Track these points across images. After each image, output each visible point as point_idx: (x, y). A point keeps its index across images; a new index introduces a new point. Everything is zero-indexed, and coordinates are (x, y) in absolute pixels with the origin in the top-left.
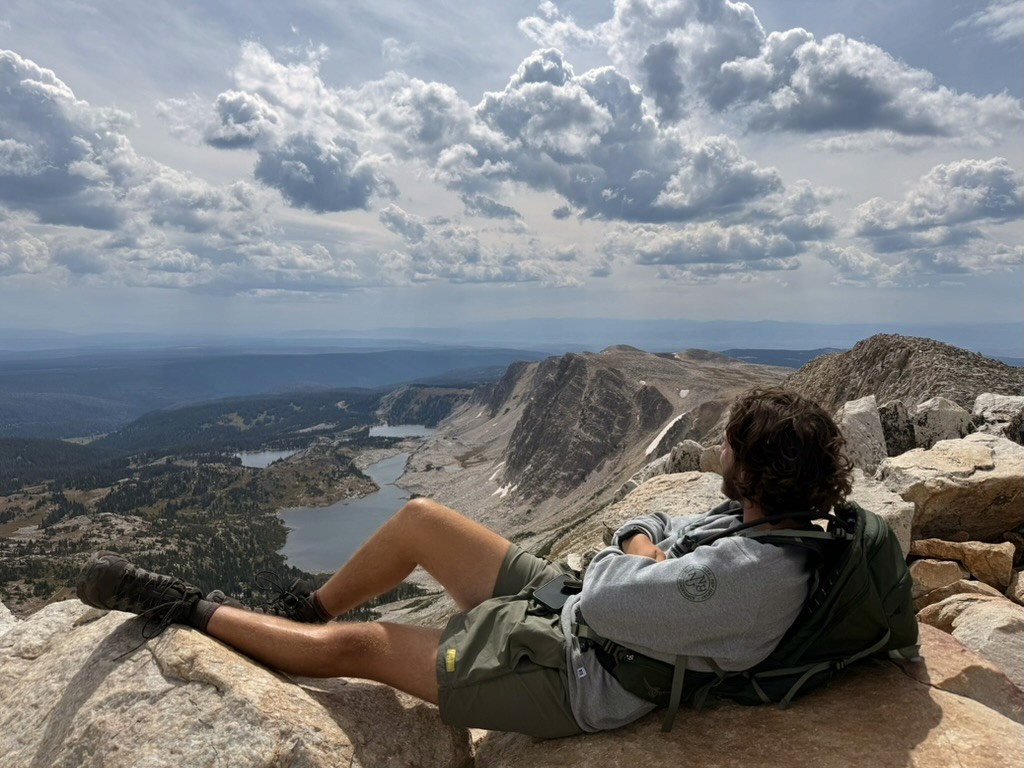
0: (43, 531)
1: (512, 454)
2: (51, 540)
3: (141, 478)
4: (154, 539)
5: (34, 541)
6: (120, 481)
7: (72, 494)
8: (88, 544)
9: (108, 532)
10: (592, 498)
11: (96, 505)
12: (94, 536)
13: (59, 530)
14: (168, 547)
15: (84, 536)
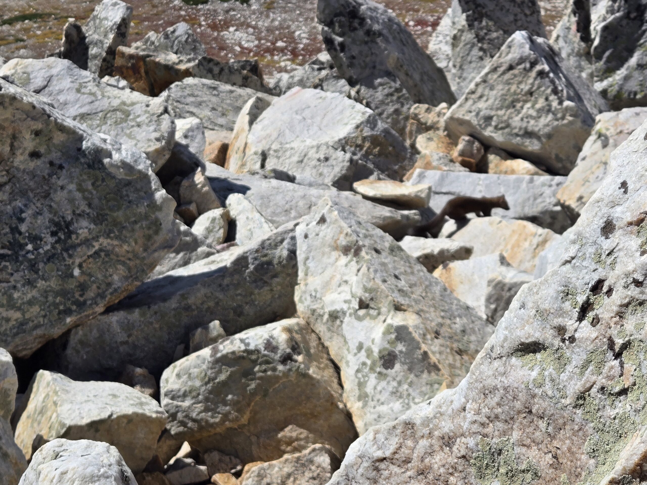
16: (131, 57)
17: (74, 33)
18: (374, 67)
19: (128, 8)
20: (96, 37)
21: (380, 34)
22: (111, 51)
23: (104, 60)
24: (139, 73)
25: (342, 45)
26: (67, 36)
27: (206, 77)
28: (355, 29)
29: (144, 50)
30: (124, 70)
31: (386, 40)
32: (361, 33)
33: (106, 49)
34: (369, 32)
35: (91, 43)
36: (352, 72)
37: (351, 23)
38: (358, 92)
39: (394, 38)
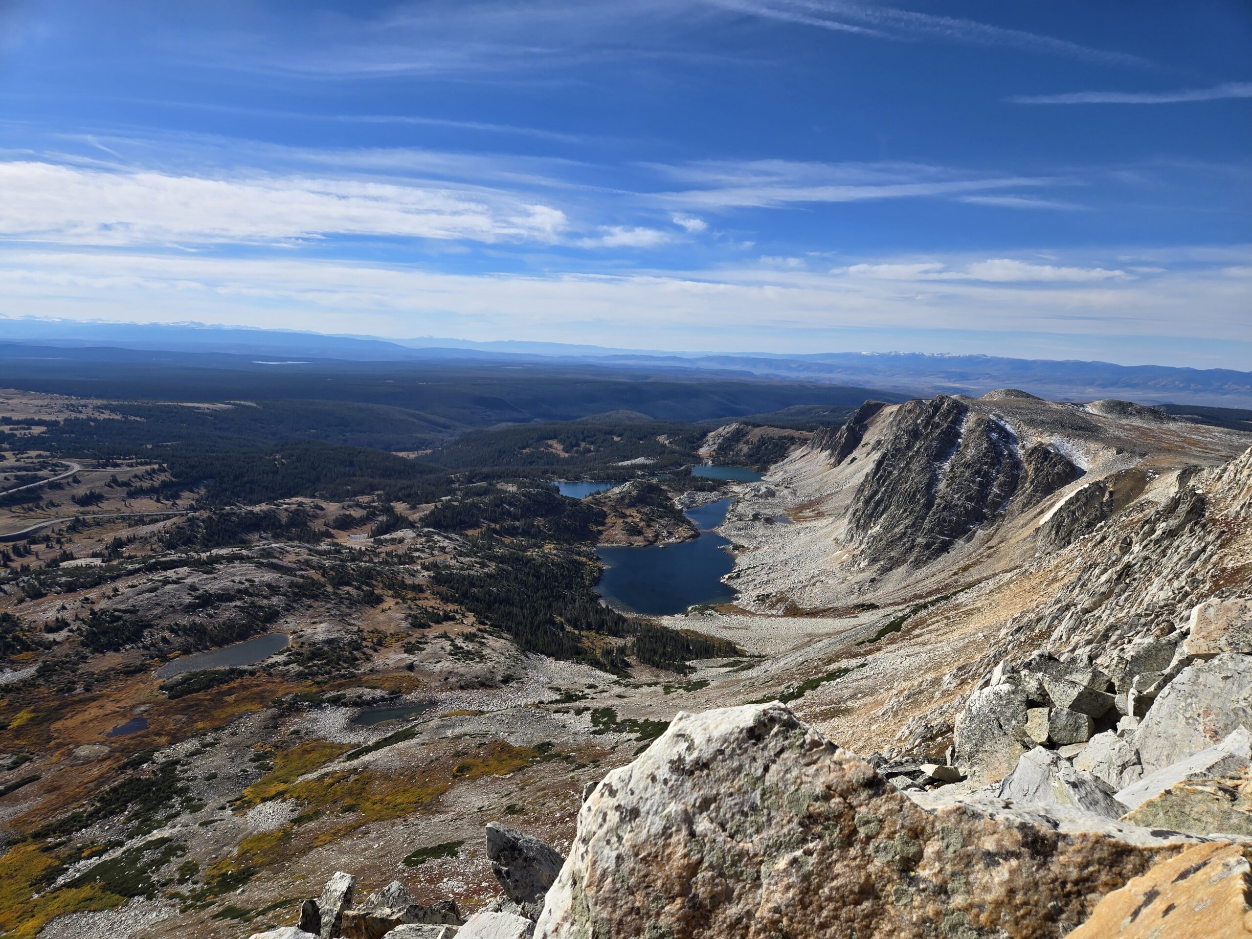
0: (372, 540)
1: (857, 510)
2: (378, 550)
3: (463, 498)
4: (473, 560)
5: (363, 549)
6: (443, 498)
7: (400, 507)
8: (413, 557)
9: (431, 548)
10: (955, 574)
11: (421, 519)
12: (417, 550)
13: (386, 541)
14: (486, 570)
15: (409, 549)
16: (354, 917)
17: (310, 907)
18: (533, 885)
19: (352, 878)
20: (327, 907)
21: (534, 859)
22: (339, 917)
23: (333, 925)
24: (361, 930)
25: (507, 872)
26: (303, 912)
27: (413, 923)
28: (516, 858)
29: (364, 910)
30: (349, 931)
31: (540, 863)
32: (520, 861)
33: (334, 916)
34: (525, 859)
35: (323, 913)
36: (517, 893)
37: (512, 855)
38: (523, 908)
39: (546, 860)
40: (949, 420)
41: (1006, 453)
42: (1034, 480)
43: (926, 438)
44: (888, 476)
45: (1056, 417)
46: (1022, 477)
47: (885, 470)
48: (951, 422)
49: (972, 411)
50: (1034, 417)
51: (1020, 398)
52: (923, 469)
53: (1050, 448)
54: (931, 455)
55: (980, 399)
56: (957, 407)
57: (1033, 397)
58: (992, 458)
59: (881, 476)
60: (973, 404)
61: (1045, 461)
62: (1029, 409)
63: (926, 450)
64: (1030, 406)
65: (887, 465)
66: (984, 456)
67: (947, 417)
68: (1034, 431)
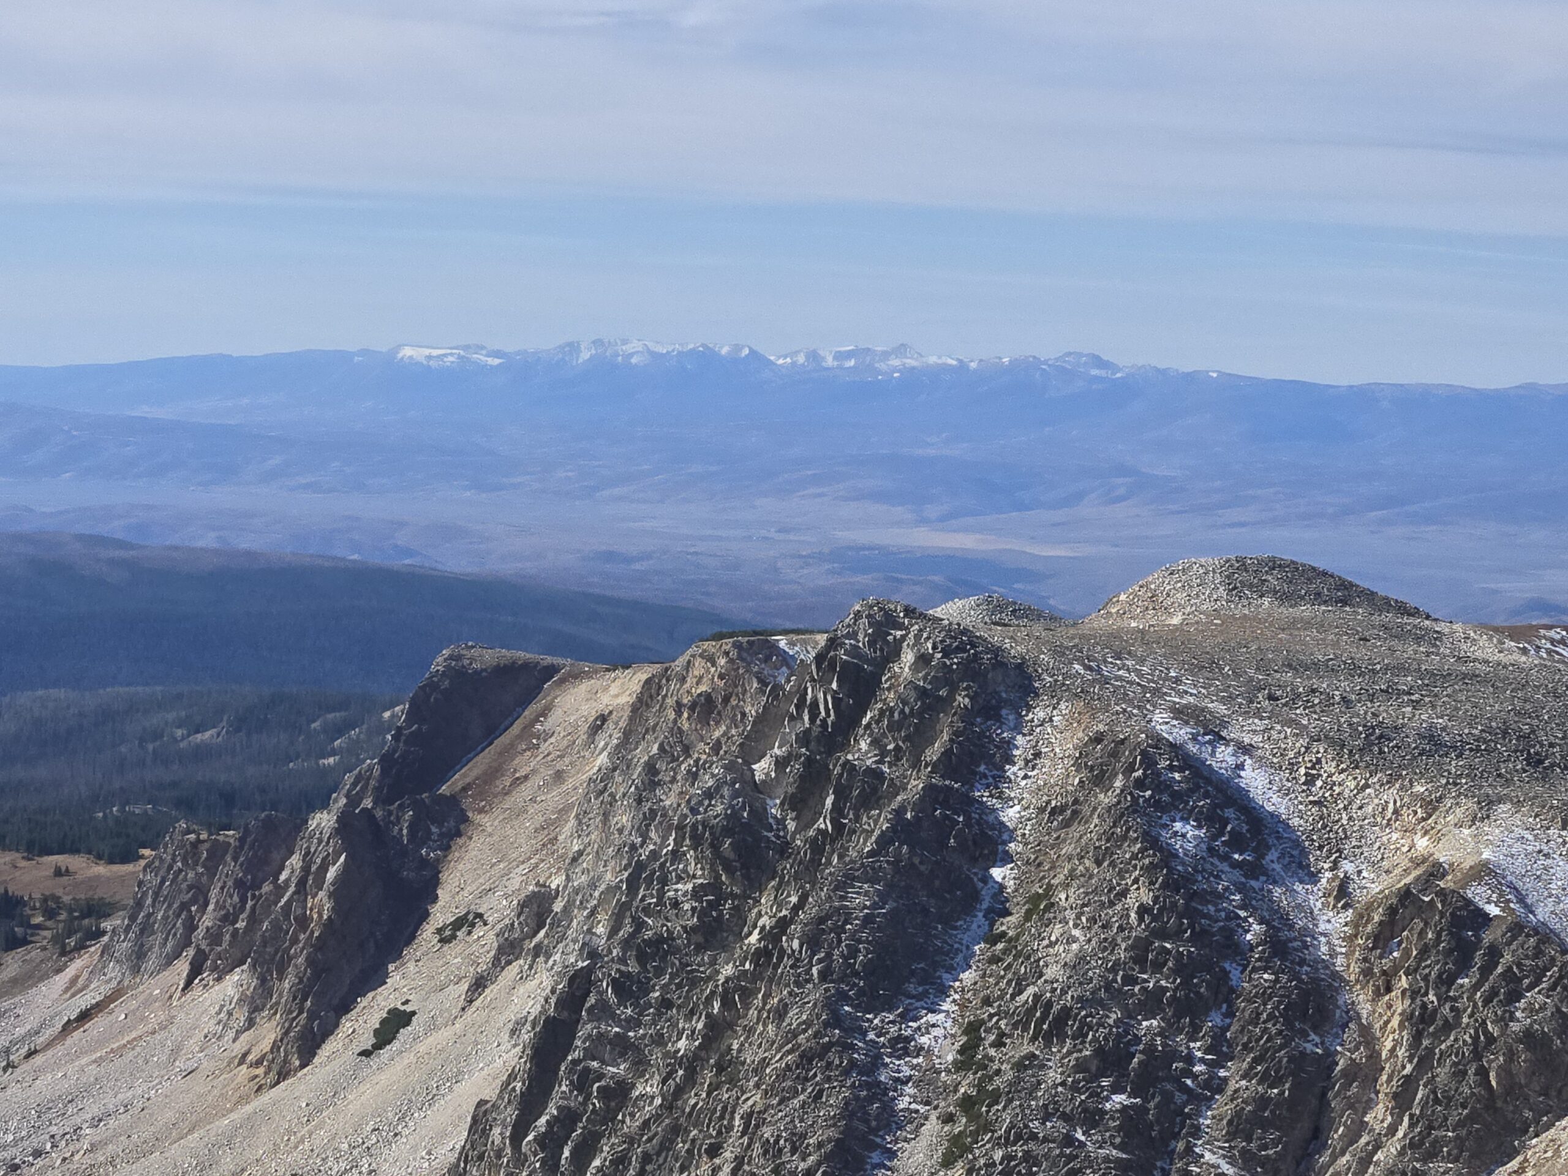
40: (933, 752)
41: (1254, 932)
42: (1409, 1084)
43: (811, 868)
44: (608, 1117)
45: (1495, 708)
46: (1352, 1073)
47: (583, 1081)
48: (948, 765)
49: (1056, 692)
50: (1387, 712)
51: (1304, 610)
52: (806, 1058)
53: (1480, 895)
54: (848, 973)
55: (1097, 622)
56: (971, 670)
57: (1370, 596)
58: (1184, 969)
59: (567, 1119)
60: (1059, 652)
61: (1463, 966)
62: (1354, 669)
63: (812, 942)
64: (1361, 653)
65: (598, 1046)
66: (1140, 960)
67: (919, 738)
68: (1390, 795)
